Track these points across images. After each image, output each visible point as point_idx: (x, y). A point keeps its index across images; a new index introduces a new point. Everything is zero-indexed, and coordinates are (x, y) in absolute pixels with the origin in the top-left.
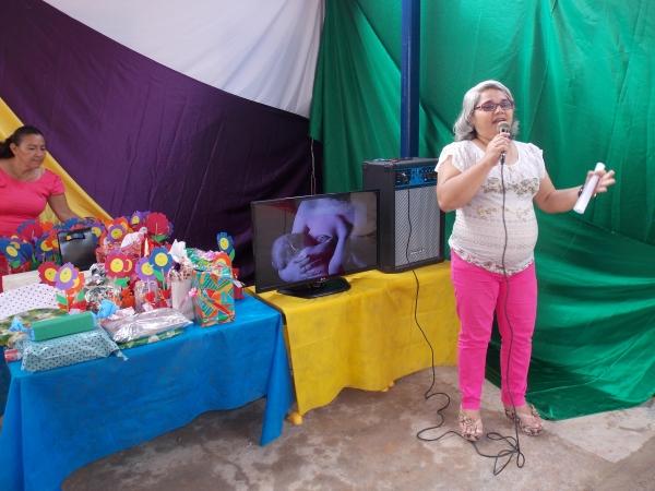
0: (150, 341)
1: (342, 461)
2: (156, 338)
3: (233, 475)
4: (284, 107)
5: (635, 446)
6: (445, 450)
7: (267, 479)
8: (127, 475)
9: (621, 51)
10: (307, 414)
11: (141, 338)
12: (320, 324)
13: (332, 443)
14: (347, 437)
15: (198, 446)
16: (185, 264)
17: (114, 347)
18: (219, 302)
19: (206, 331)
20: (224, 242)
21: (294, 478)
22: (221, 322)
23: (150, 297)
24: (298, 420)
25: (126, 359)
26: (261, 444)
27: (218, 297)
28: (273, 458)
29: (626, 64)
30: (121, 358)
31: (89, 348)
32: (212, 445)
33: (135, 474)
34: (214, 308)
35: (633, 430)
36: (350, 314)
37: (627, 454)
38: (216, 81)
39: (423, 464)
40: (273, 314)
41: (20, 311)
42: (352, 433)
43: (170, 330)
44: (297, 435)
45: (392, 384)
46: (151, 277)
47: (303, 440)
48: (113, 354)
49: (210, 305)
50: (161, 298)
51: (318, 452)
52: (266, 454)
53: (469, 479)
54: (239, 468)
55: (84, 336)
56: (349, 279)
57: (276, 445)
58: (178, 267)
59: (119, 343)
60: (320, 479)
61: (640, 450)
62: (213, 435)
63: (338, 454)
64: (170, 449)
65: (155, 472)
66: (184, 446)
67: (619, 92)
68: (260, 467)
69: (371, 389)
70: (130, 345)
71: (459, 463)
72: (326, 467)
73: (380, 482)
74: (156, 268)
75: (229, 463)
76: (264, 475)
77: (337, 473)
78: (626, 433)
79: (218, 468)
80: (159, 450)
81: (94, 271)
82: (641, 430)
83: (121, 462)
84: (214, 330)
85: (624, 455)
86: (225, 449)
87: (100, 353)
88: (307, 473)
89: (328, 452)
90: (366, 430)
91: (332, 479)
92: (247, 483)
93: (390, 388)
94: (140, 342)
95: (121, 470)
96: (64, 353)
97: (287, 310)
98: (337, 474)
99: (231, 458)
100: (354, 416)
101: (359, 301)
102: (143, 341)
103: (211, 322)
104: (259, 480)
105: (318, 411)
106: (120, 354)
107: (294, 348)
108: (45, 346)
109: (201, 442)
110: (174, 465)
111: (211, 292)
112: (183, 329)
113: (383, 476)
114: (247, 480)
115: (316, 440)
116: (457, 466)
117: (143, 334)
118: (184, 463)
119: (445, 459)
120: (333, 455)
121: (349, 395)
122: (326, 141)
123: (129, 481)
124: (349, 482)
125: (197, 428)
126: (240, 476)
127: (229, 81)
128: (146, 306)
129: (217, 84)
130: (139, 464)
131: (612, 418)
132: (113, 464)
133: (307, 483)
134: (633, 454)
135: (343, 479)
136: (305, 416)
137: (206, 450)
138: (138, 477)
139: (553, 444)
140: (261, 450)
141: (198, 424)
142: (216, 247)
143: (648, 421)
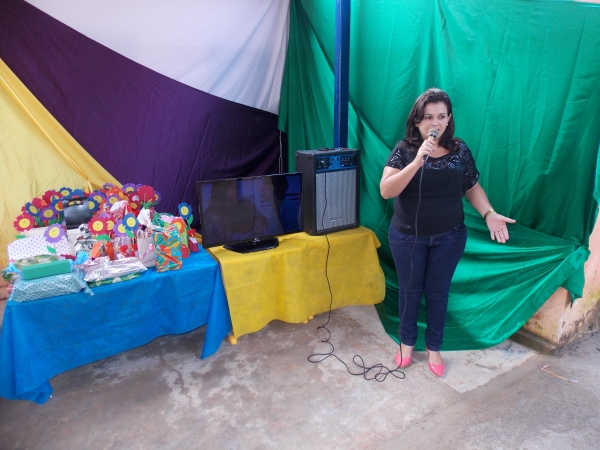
0: (114, 281)
1: (255, 374)
2: (119, 279)
3: (174, 380)
4: (258, 107)
5: (482, 381)
6: (333, 372)
7: (197, 384)
8: (100, 376)
9: (492, 63)
10: (242, 336)
11: (107, 279)
12: (249, 273)
13: (252, 360)
14: (265, 357)
15: (158, 357)
16: (148, 226)
17: (83, 285)
18: (170, 255)
19: (158, 275)
20: (185, 210)
21: (215, 385)
22: (171, 269)
23: (124, 249)
24: (234, 341)
25: (92, 294)
26: (202, 358)
27: (169, 251)
28: (207, 368)
29: (494, 74)
30: (89, 294)
31: (63, 286)
32: (168, 356)
33: (106, 375)
34: (166, 259)
35: (485, 367)
36: (275, 266)
37: (475, 387)
38: (203, 86)
39: (313, 381)
40: (213, 264)
41: (29, 256)
42: (270, 353)
43: (130, 274)
44: (230, 352)
45: (311, 317)
46: (124, 235)
47: (232, 357)
48: (83, 290)
49: (162, 256)
50: (131, 250)
51: (240, 366)
52: (203, 366)
53: (343, 395)
54: (180, 375)
55: (60, 277)
56: (280, 239)
57: (212, 359)
58: (144, 228)
59: (89, 283)
60: (235, 387)
61: (486, 385)
62: (171, 348)
63: (253, 369)
64: (138, 358)
65: (122, 375)
66: (148, 357)
67: (489, 97)
68: (195, 375)
69: (292, 321)
70: (98, 284)
71: (340, 383)
72: (242, 378)
73: (276, 393)
74: (128, 228)
75: (175, 371)
76: (196, 381)
77: (248, 383)
78: (479, 369)
79: (166, 374)
80: (129, 358)
81: (82, 229)
82: (493, 368)
83: (101, 367)
84: (165, 275)
85: (471, 387)
86: (175, 360)
87: (73, 290)
88: (226, 382)
89: (248, 368)
90: (281, 352)
91: (243, 388)
92: (182, 387)
93: (309, 321)
94: (106, 282)
95: (98, 371)
96: (43, 289)
97: (223, 262)
98: (247, 385)
99: (177, 367)
100: (276, 340)
101: (282, 256)
102: (109, 282)
103: (164, 269)
104: (191, 385)
105: (252, 336)
106: (88, 290)
107: (228, 289)
108: (31, 284)
109: (161, 354)
110: (136, 370)
111: (163, 247)
112: (141, 273)
113: (280, 388)
114: (183, 384)
115: (241, 357)
116: (338, 385)
117: (107, 276)
118: (144, 369)
119: (330, 378)
120: (250, 370)
121: (277, 325)
122: (290, 133)
123: (101, 380)
124: (254, 391)
125: (162, 343)
126: (179, 381)
127: (214, 86)
128: (119, 256)
129: (204, 89)
130: (112, 368)
131: (472, 356)
132: (95, 367)
133: (224, 389)
134: (479, 387)
135: (250, 389)
136: (240, 339)
137: (162, 360)
138: (108, 377)
139: (417, 374)
140: (201, 362)
141: (163, 340)
142: (177, 213)
143: (502, 361)
